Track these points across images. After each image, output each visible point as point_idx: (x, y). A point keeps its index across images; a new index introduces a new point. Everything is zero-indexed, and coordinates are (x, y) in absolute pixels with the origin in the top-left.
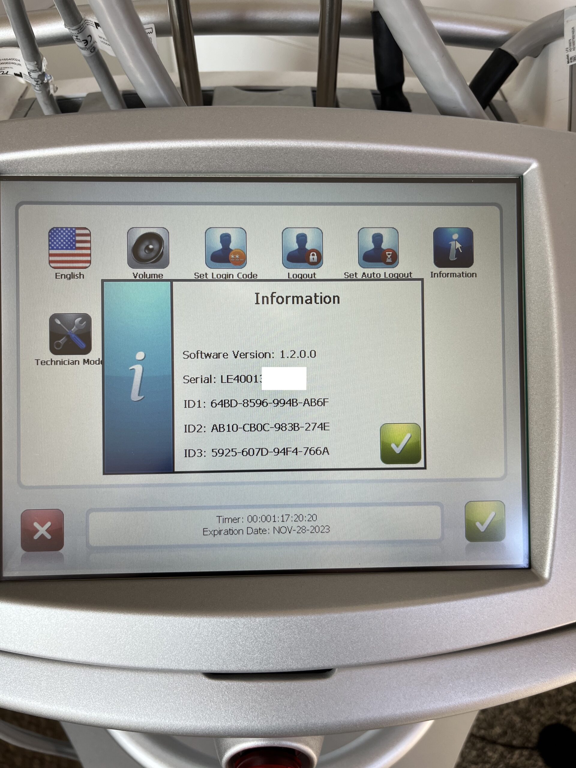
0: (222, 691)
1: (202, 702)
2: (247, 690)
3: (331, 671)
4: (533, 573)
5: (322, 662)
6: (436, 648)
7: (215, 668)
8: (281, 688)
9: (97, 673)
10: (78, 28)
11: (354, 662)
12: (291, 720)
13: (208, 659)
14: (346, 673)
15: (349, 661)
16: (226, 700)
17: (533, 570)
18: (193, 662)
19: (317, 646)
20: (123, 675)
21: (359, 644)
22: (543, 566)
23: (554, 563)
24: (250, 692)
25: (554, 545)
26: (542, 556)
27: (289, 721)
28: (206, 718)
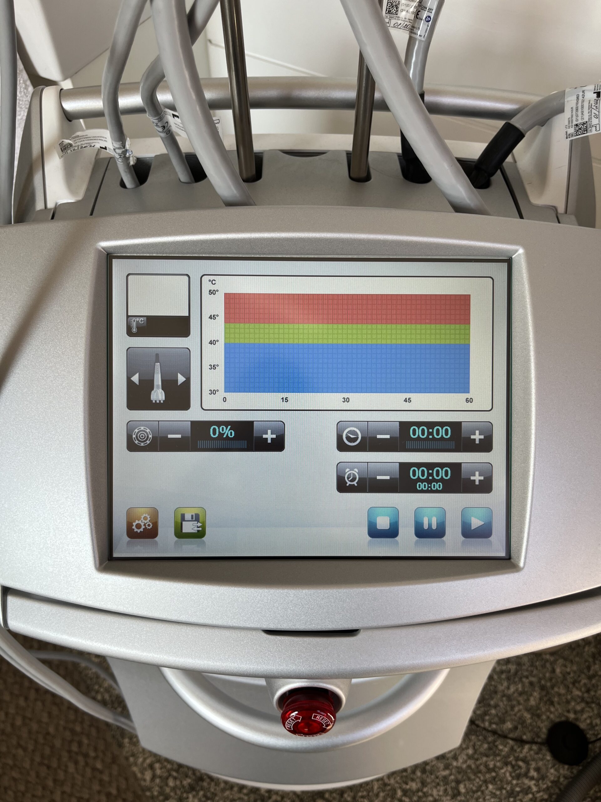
0: (276, 644)
1: (261, 651)
2: (295, 643)
3: (358, 631)
4: (511, 562)
5: (351, 624)
6: (437, 616)
7: (272, 627)
8: (320, 642)
9: (184, 628)
10: (159, 118)
11: (375, 624)
12: (327, 666)
13: (267, 620)
14: (369, 633)
15: (370, 624)
16: (279, 650)
17: (512, 560)
18: (256, 622)
19: (347, 612)
20: (203, 631)
21: (379, 611)
22: (519, 557)
23: (528, 555)
24: (297, 645)
25: (528, 541)
26: (518, 550)
27: (326, 667)
28: (264, 663)
